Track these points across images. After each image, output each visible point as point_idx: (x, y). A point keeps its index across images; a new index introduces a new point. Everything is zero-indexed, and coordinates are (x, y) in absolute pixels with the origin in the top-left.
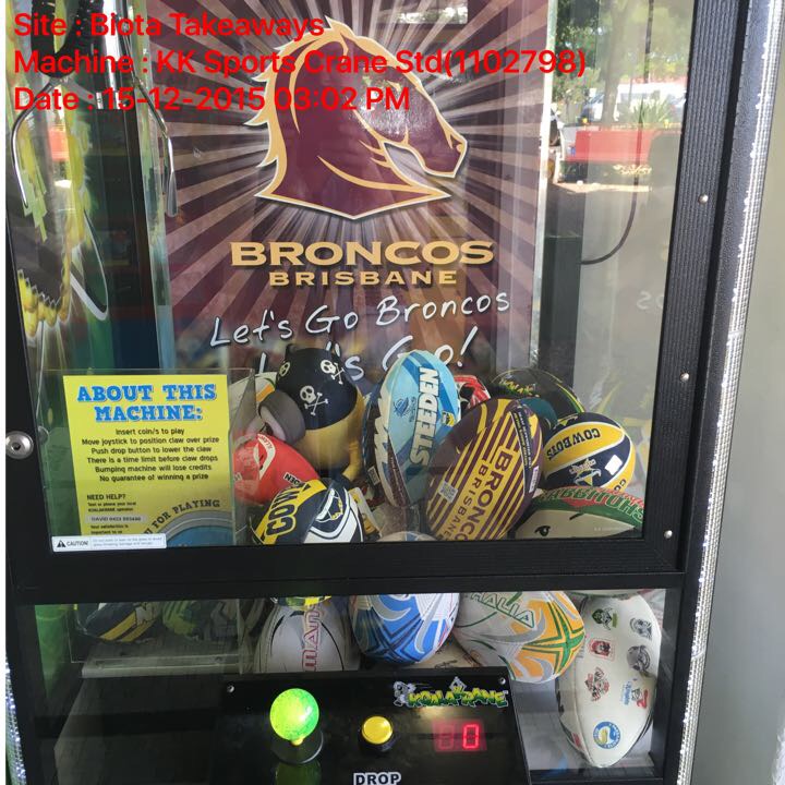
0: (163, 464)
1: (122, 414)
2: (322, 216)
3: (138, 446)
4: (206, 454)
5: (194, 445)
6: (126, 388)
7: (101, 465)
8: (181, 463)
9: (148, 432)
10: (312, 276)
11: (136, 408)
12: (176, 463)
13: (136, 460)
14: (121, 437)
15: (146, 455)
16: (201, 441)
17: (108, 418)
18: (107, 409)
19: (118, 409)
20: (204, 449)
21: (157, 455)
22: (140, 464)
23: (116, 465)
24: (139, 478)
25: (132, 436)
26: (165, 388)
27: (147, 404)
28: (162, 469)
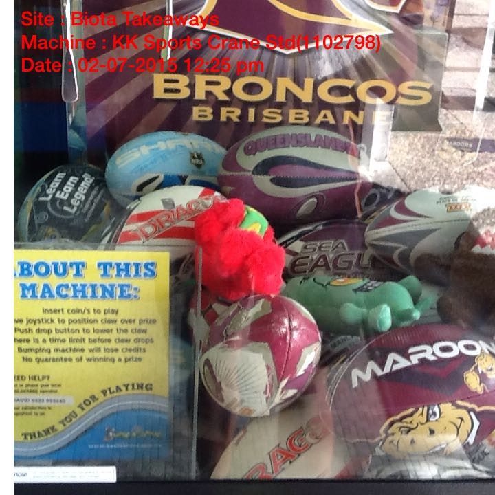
0: (93, 346)
1: (49, 291)
2: (253, 49)
3: (66, 325)
4: (141, 336)
5: (130, 327)
6: (56, 265)
7: (24, 346)
8: (113, 345)
9: (78, 311)
10: (238, 112)
11: (67, 286)
12: (107, 345)
13: (64, 341)
14: (48, 316)
15: (75, 336)
16: (137, 322)
17: (34, 296)
18: (33, 287)
19: (46, 286)
20: (140, 331)
21: (86, 337)
22: (67, 345)
23: (41, 345)
24: (66, 360)
25: (61, 316)
26: (99, 265)
27: (79, 281)
28: (91, 350)
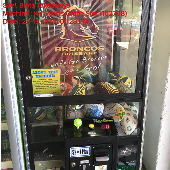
0: (48, 85)
1: (40, 76)
2: (72, 42)
3: (43, 82)
4: (56, 83)
5: (54, 82)
6: (41, 71)
7: (37, 86)
8: (51, 85)
9: (45, 79)
10: (70, 53)
11: (43, 75)
12: (50, 85)
13: (43, 85)
14: (40, 81)
15: (45, 84)
17: (38, 77)
18: (38, 75)
19: (40, 75)
20: (55, 83)
21: (47, 84)
22: (44, 86)
23: (39, 86)
24: (43, 88)
25: (42, 80)
26: (48, 71)
27: (45, 74)
28: (48, 86)
